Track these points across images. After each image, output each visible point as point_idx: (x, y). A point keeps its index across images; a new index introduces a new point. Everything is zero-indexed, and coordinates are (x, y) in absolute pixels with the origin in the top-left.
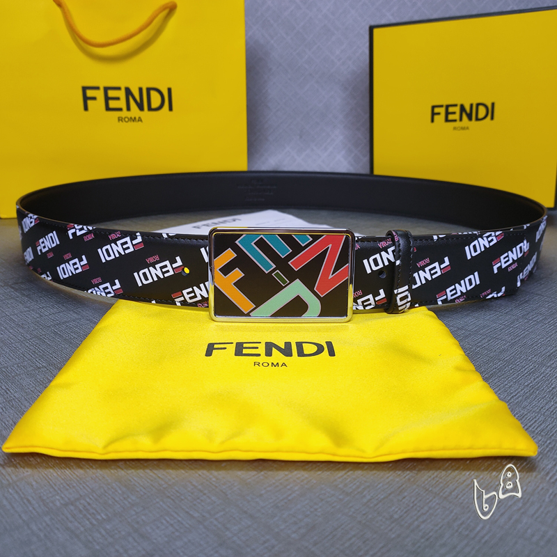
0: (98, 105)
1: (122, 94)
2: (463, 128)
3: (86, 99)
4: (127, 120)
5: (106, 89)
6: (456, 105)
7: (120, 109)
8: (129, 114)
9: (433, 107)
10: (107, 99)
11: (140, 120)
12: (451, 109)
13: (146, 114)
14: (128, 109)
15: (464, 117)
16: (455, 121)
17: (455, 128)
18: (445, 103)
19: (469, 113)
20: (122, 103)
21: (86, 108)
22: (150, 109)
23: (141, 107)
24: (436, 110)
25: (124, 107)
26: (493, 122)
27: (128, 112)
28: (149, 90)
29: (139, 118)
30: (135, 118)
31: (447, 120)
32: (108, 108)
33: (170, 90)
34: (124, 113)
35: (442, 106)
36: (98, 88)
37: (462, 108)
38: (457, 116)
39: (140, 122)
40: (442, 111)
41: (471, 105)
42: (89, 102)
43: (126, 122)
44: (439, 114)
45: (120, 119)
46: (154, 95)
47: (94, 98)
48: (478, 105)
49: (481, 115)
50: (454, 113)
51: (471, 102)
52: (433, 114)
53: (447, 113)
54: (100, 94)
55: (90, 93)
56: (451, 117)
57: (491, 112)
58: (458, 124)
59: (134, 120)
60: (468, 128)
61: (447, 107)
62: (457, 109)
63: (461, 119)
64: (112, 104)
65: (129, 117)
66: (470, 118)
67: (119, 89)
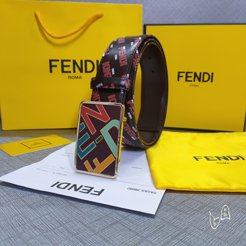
6: (192, 73)
12: (189, 75)
15: (196, 79)
16: (191, 81)
17: (191, 85)
19: (199, 77)
26: (212, 83)
31: (186, 80)
37: (195, 74)
38: (192, 79)
41: (201, 73)
50: (191, 77)
51: (201, 72)
52: (179, 76)
53: (187, 77)
56: (189, 79)
58: (193, 83)
62: (193, 75)
63: (194, 81)
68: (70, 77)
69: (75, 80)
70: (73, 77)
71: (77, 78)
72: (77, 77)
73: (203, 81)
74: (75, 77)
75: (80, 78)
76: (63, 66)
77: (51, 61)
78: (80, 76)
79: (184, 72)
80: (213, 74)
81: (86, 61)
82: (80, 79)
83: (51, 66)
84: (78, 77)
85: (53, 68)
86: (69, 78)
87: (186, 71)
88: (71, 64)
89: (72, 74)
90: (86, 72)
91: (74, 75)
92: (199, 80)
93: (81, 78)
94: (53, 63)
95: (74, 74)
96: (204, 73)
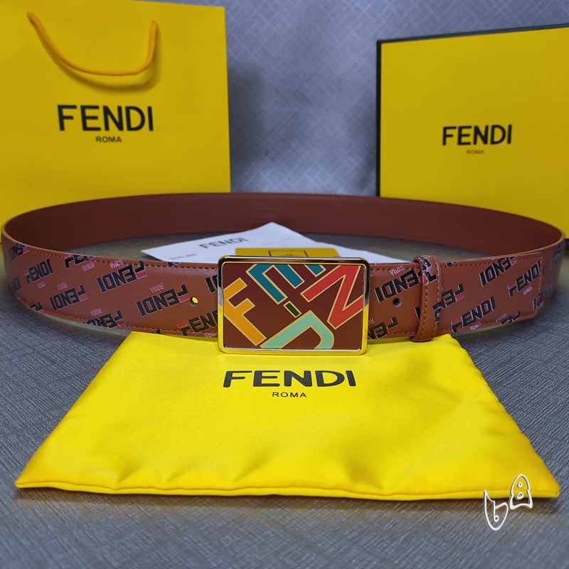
0: (74, 125)
1: (100, 113)
2: (477, 152)
3: (62, 118)
4: (105, 139)
5: (84, 108)
7: (98, 129)
8: (108, 134)
9: (445, 129)
10: (84, 118)
11: (119, 139)
13: (125, 134)
14: (107, 128)
18: (458, 125)
20: (100, 123)
21: (62, 128)
22: (129, 128)
23: (120, 127)
24: (449, 132)
25: (103, 127)
27: (107, 132)
28: (128, 109)
29: (119, 137)
30: (114, 138)
32: (85, 128)
33: (150, 109)
34: (103, 133)
35: (454, 128)
36: (74, 107)
39: (119, 142)
40: (455, 132)
42: (66, 122)
43: (104, 142)
44: (451, 136)
45: (98, 139)
46: (134, 114)
47: (71, 118)
48: (494, 127)
49: (497, 138)
54: (77, 113)
55: (66, 112)
57: (507, 135)
59: (113, 140)
60: (482, 152)
61: (461, 128)
64: (90, 123)
65: (108, 137)
66: (485, 140)
67: (97, 107)
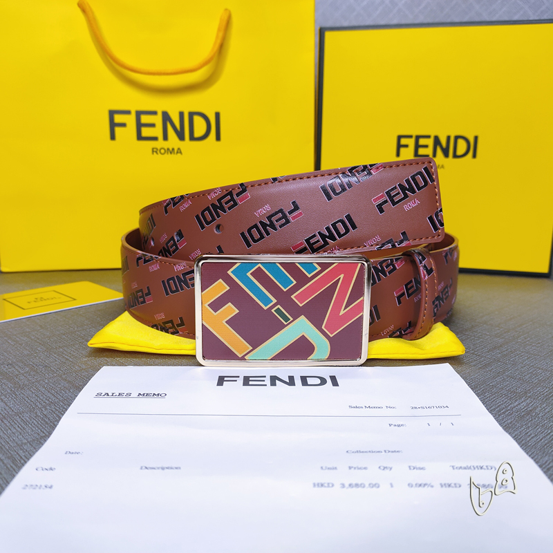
68: (155, 150)
69: (168, 156)
70: (163, 151)
71: (171, 153)
72: (171, 149)
73: (455, 156)
74: (168, 149)
75: (177, 152)
76: (139, 125)
77: (112, 113)
78: (179, 149)
79: (410, 137)
80: (476, 138)
81: (191, 115)
82: (179, 154)
83: (113, 125)
84: (173, 149)
85: (117, 130)
86: (153, 151)
87: (414, 133)
88: (158, 120)
89: (160, 143)
90: (192, 138)
91: (166, 145)
92: (446, 153)
93: (181, 153)
94: (118, 119)
95: (166, 142)
96: (457, 138)
